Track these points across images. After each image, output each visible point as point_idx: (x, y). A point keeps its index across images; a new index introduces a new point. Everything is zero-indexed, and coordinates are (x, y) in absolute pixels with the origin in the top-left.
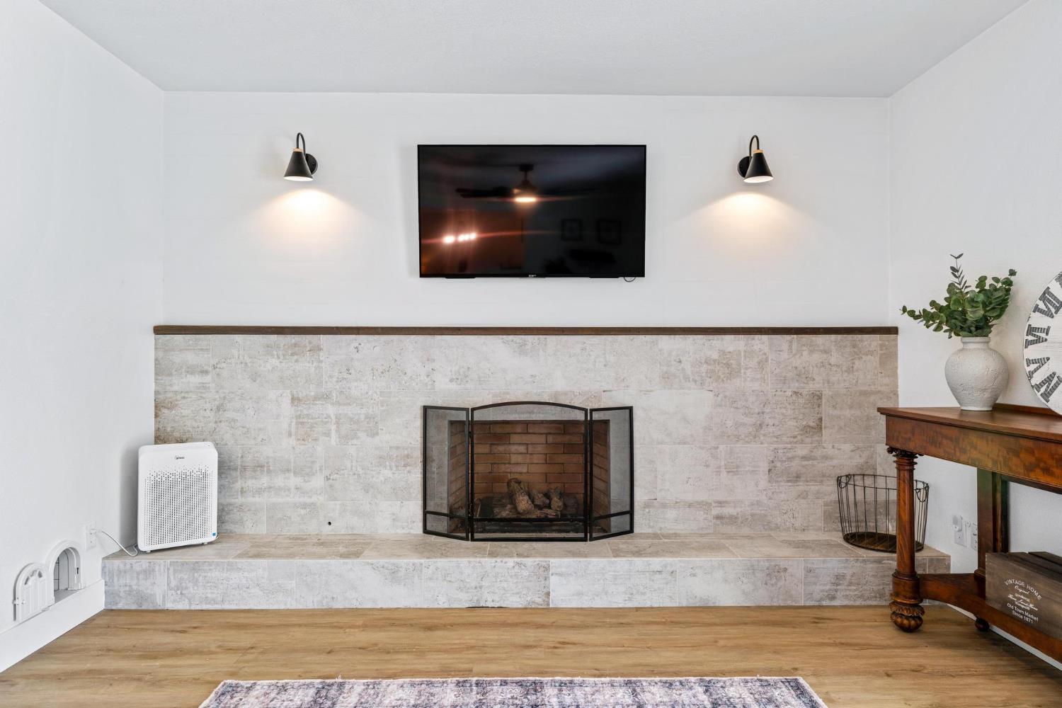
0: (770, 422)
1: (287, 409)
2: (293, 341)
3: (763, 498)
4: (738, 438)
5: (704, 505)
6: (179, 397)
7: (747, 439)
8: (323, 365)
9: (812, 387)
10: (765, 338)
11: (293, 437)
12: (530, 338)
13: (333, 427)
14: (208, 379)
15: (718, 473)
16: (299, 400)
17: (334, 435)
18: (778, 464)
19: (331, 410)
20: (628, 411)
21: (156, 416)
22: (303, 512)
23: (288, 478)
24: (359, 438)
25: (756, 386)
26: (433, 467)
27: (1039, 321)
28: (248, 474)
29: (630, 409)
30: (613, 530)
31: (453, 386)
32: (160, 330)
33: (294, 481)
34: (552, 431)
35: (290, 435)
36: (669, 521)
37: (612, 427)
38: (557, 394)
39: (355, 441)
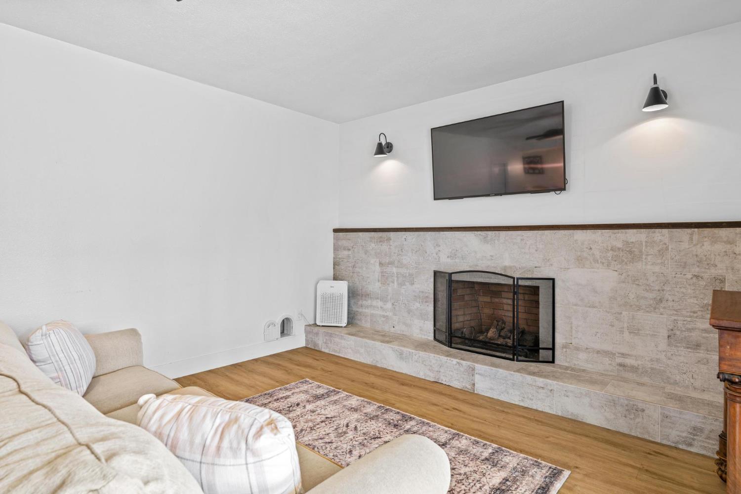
0: (670, 298)
1: (377, 268)
2: (380, 235)
3: (662, 357)
4: (639, 308)
5: (606, 353)
6: (341, 261)
7: (647, 309)
8: (392, 247)
9: (714, 272)
10: (665, 231)
11: (380, 283)
12: (490, 233)
13: (396, 279)
14: (350, 252)
15: (622, 332)
16: (382, 264)
17: (395, 283)
18: (678, 333)
19: (395, 270)
20: (551, 281)
21: (334, 268)
22: (383, 319)
23: (378, 302)
24: (405, 285)
25: (657, 269)
26: (439, 304)
28: (363, 298)
29: (553, 280)
31: (449, 260)
32: (335, 231)
33: (379, 303)
34: (527, 292)
35: (379, 281)
36: (581, 360)
37: (541, 291)
38: (505, 268)
39: (404, 287)
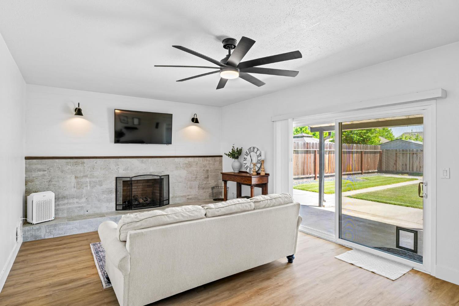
0: (198, 177)
1: (73, 180)
2: (76, 161)
3: (197, 193)
4: (192, 181)
5: (185, 196)
6: (35, 179)
7: (194, 181)
8: (85, 167)
9: (207, 168)
10: (197, 158)
11: (76, 188)
12: (144, 159)
13: (89, 185)
14: (46, 172)
15: (188, 189)
16: (77, 177)
17: (89, 187)
18: (200, 186)
19: (88, 180)
20: (168, 176)
21: (26, 185)
22: (79, 209)
23: (74, 200)
24: (96, 187)
25: (196, 169)
26: (118, 193)
27: (245, 157)
28: (60, 200)
29: (168, 175)
30: (165, 204)
31: (124, 172)
32: (27, 158)
33: (76, 200)
34: (144, 182)
35: (74, 187)
36: (177, 200)
37: (164, 179)
38: (151, 173)
39: (95, 188)
